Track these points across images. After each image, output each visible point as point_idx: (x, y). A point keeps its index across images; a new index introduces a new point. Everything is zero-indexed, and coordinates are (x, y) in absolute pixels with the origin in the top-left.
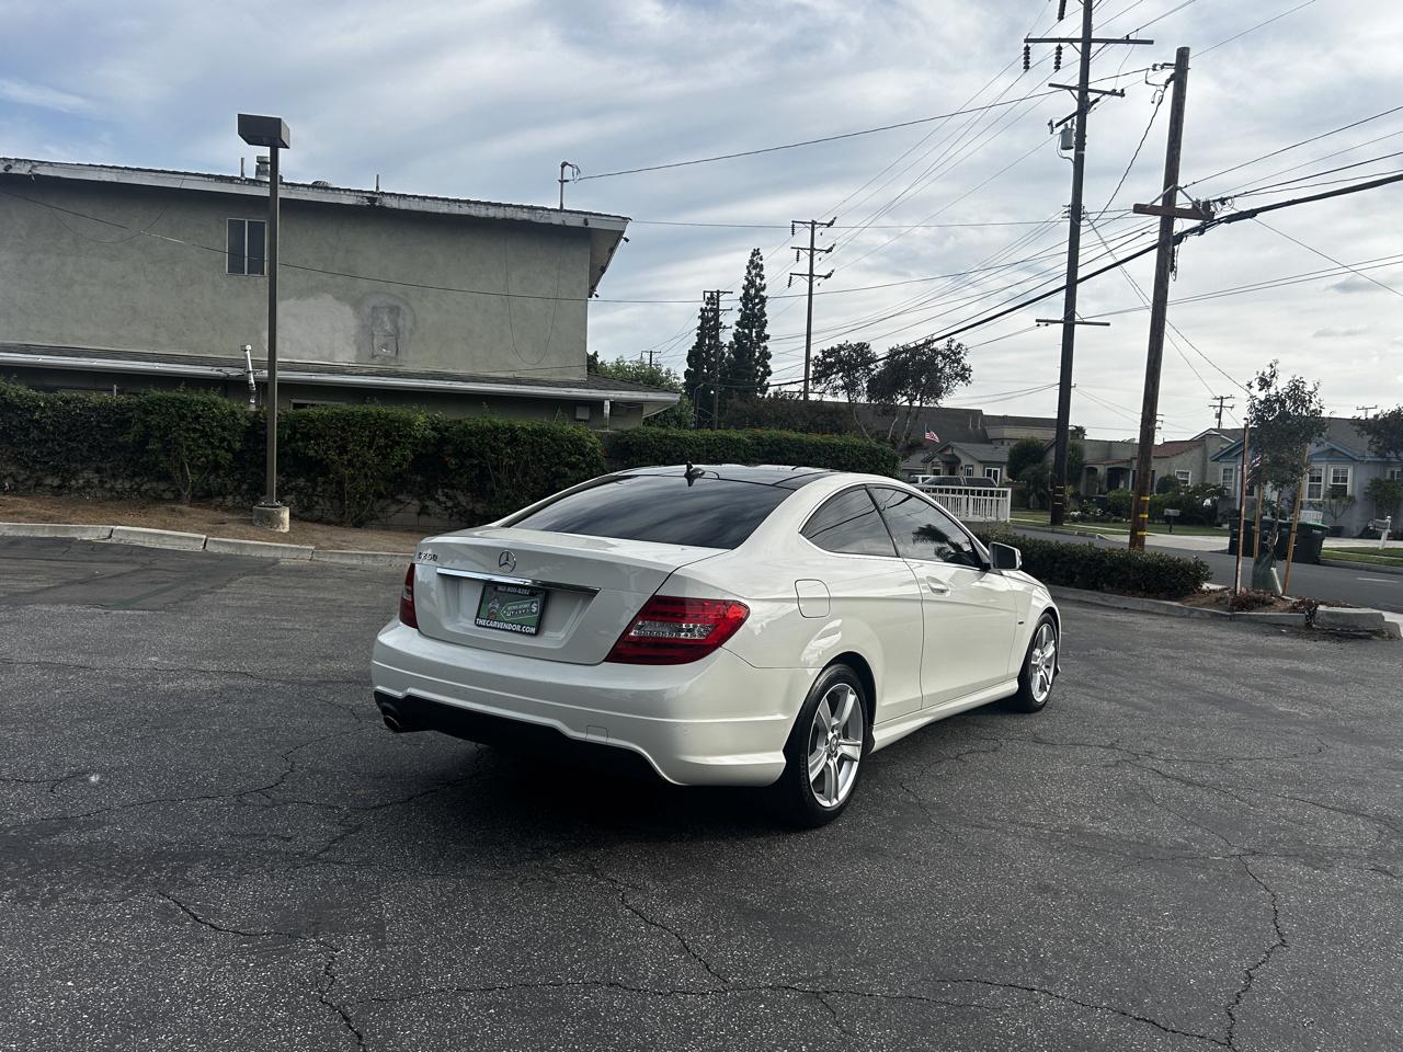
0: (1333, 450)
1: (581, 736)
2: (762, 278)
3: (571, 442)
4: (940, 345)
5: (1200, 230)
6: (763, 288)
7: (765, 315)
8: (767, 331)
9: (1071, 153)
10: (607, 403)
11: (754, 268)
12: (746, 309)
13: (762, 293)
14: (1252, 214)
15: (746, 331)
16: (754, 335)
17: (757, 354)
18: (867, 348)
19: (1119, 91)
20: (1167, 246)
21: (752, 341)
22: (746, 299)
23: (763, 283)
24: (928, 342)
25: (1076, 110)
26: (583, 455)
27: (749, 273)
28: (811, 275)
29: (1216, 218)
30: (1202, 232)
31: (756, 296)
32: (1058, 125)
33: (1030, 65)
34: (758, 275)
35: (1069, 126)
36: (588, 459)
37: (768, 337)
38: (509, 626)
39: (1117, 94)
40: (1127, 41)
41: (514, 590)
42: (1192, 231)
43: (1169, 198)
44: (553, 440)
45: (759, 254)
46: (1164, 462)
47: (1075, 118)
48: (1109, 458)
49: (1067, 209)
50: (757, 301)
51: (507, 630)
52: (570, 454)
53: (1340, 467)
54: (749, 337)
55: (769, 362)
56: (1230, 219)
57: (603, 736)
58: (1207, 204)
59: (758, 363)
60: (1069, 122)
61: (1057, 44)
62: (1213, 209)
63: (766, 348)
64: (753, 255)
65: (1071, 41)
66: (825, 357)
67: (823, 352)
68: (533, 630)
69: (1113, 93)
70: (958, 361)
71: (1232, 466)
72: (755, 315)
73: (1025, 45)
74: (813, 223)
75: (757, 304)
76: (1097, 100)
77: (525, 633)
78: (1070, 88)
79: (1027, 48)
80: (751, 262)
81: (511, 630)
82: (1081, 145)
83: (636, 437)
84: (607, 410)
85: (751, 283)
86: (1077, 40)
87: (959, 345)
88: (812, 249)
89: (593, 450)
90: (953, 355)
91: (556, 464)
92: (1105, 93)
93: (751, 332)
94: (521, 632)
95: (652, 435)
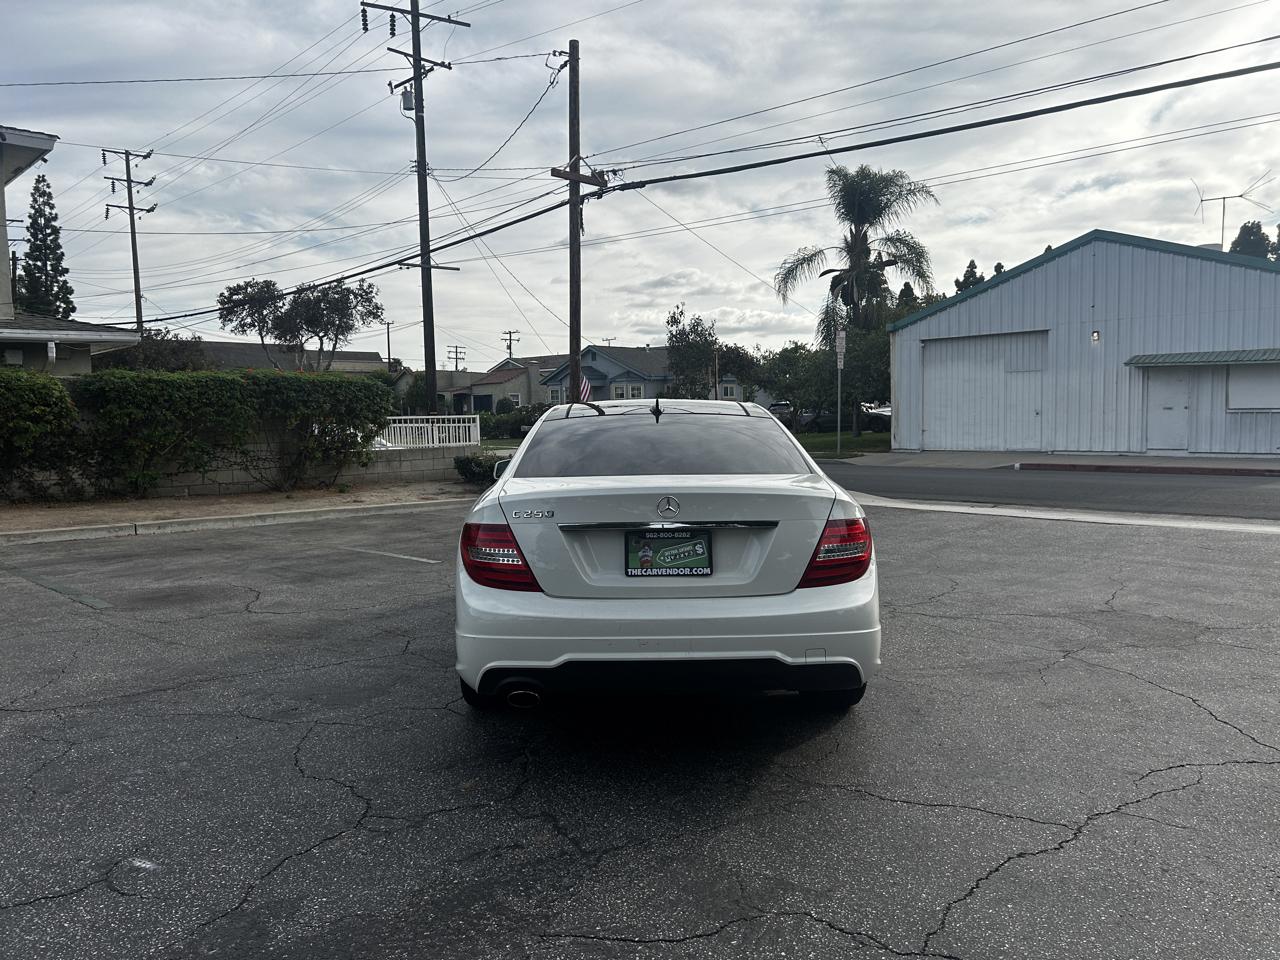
0: (628, 372)
1: (801, 660)
2: (52, 207)
3: (32, 391)
4: (352, 284)
5: (599, 195)
6: (55, 218)
7: (60, 247)
8: (64, 264)
9: (412, 114)
10: (52, 345)
11: (40, 196)
12: (36, 239)
13: (53, 223)
14: (642, 184)
15: (39, 263)
16: (49, 268)
17: (56, 289)
18: (274, 285)
19: (447, 63)
20: (575, 203)
21: (47, 275)
22: (34, 228)
23: (54, 212)
24: (339, 281)
25: (412, 75)
26: (49, 406)
27: (35, 201)
28: (131, 208)
29: (609, 185)
30: (600, 197)
31: (47, 226)
32: (397, 86)
33: (369, 27)
34: (46, 203)
35: (409, 89)
36: (56, 410)
37: (66, 271)
38: (675, 571)
39: (445, 67)
40: (449, 20)
41: (670, 535)
42: (592, 194)
43: (575, 166)
44: (9, 390)
45: (44, 181)
46: (499, 387)
47: (413, 82)
48: (451, 385)
49: (414, 164)
50: (48, 231)
51: (673, 575)
52: (33, 405)
53: (636, 385)
54: (43, 269)
55: (72, 297)
56: (624, 187)
57: (821, 656)
58: (602, 173)
59: (57, 299)
60: (407, 85)
61: (391, 12)
62: (606, 177)
63: (65, 282)
64: (38, 181)
65: (402, 11)
66: (231, 295)
67: (230, 289)
68: (708, 571)
69: (442, 65)
70: (369, 300)
71: (557, 388)
72: (48, 247)
73: (362, 7)
74: (127, 154)
75: (50, 235)
76: (432, 69)
77: (698, 575)
78: (406, 55)
79: (364, 11)
80: (36, 189)
81: (678, 575)
82: (420, 108)
83: (113, 383)
84: (52, 353)
85: (39, 212)
86: (408, 12)
87: (370, 286)
88: (129, 181)
89: (61, 399)
90: (366, 295)
91: (13, 418)
92: (436, 64)
93: (45, 265)
94: (693, 575)
95: (133, 379)
